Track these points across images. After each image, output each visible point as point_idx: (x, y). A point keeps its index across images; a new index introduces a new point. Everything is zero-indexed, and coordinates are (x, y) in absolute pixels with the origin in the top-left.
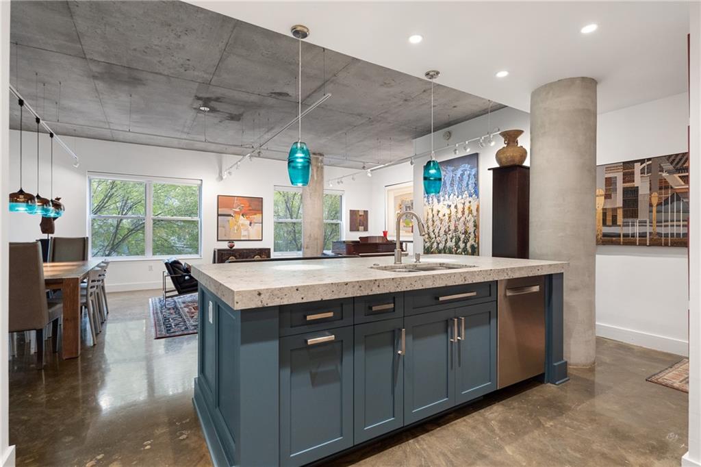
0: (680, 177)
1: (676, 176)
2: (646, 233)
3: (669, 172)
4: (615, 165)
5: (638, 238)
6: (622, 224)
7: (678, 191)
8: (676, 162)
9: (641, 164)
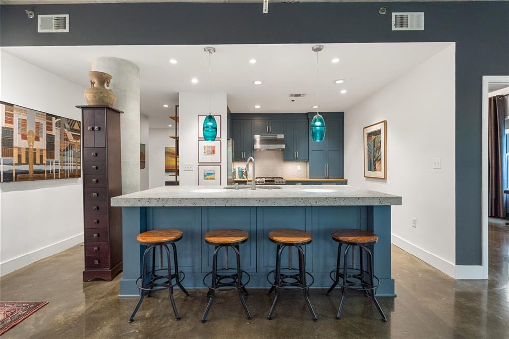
0: (72, 134)
1: (71, 133)
2: (58, 170)
3: (67, 129)
4: (42, 113)
5: (54, 174)
6: (46, 163)
7: (72, 143)
8: (70, 123)
9: (56, 119)
